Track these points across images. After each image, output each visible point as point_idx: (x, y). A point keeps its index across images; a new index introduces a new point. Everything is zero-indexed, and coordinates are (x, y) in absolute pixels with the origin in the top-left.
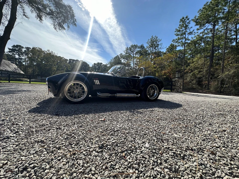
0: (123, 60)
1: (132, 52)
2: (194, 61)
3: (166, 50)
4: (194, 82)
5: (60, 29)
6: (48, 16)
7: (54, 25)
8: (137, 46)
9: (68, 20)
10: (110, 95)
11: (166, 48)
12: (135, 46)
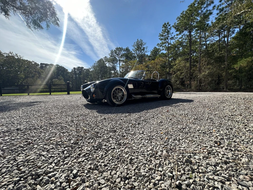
0: (108, 63)
1: (118, 55)
3: (150, 54)
4: (178, 82)
8: (122, 49)
9: (47, 18)
10: (141, 97)
11: (150, 52)
12: (120, 49)
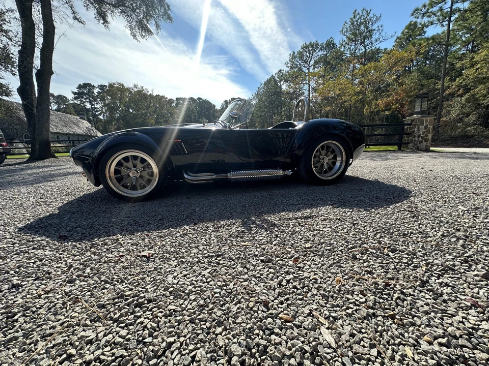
0: (285, 84)
1: (306, 63)
2: (476, 62)
3: (394, 44)
4: (473, 118)
5: (144, 34)
6: (116, 11)
7: (131, 28)
8: (317, 44)
9: (155, 10)
10: (214, 177)
11: (395, 38)
12: (312, 46)
